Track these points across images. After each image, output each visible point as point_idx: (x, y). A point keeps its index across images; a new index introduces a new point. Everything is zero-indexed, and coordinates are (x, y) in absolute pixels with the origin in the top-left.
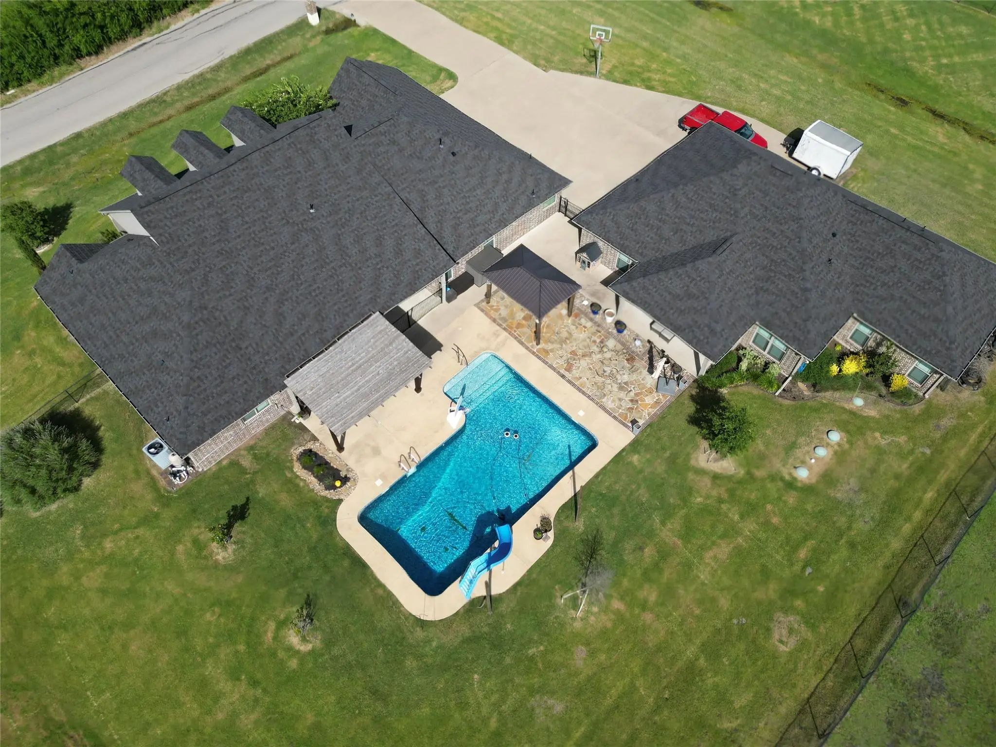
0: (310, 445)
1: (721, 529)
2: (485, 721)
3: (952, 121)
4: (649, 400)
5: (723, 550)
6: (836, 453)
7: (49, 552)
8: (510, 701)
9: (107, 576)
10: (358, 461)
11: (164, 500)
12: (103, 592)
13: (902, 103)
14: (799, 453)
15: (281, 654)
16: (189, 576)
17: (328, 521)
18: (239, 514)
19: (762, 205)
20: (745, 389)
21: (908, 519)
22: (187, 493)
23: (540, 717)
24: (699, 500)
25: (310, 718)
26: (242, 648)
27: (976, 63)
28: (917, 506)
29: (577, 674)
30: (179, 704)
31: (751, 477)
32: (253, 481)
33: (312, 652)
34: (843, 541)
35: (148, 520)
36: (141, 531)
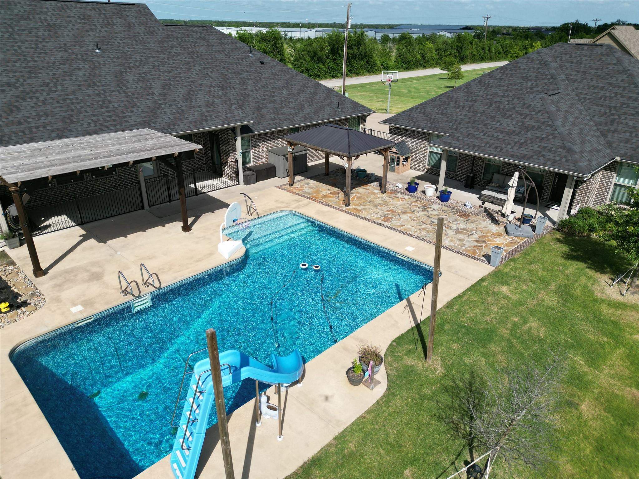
19: (578, 72)
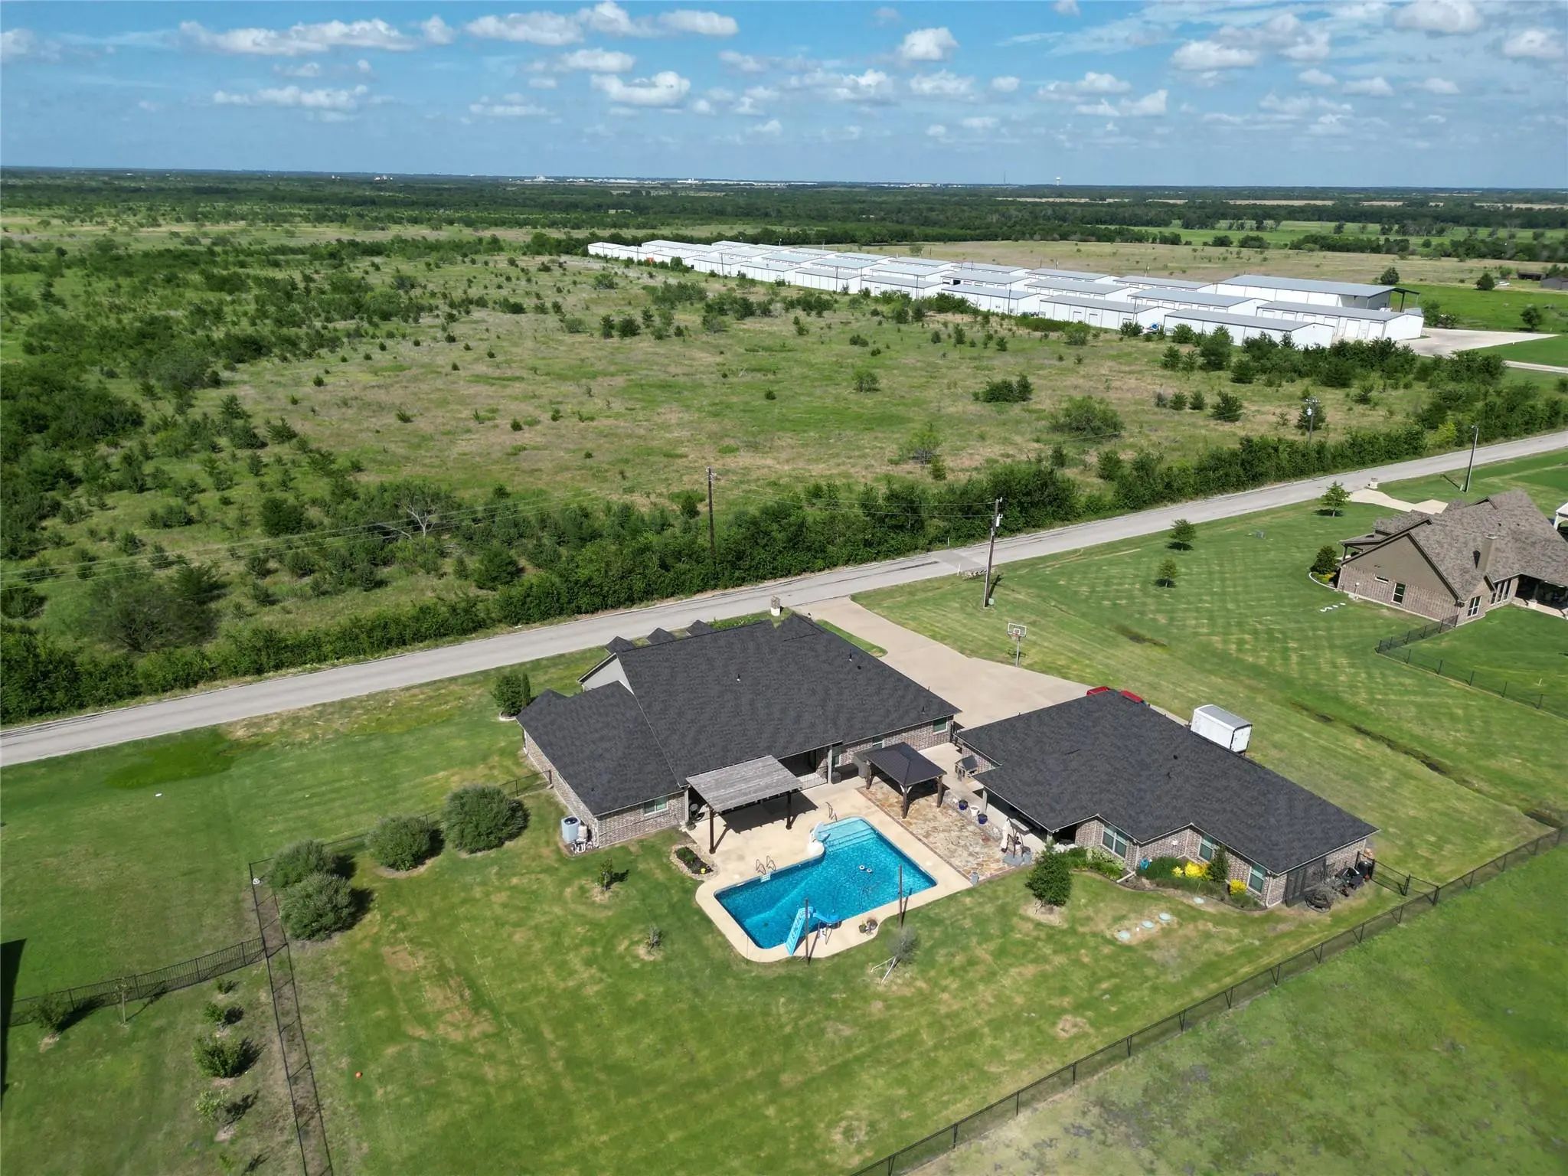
0: (689, 846)
1: (1032, 956)
2: (782, 1027)
3: (1377, 738)
4: (994, 866)
5: (1030, 970)
6: (1163, 929)
7: (469, 879)
8: (807, 1020)
9: (509, 897)
10: (723, 862)
11: (563, 860)
12: (504, 906)
13: (1326, 719)
14: (1126, 923)
15: (628, 959)
16: (572, 906)
17: (690, 889)
18: (620, 878)
20: (1088, 874)
21: (1217, 980)
22: (582, 859)
23: (830, 1035)
24: (1018, 936)
25: (640, 996)
26: (599, 950)
27: (1413, 703)
28: (1229, 974)
29: (870, 1015)
30: (542, 973)
31: (1072, 931)
32: (635, 861)
33: (654, 963)
34: (1146, 985)
35: (549, 870)
36: (541, 876)
